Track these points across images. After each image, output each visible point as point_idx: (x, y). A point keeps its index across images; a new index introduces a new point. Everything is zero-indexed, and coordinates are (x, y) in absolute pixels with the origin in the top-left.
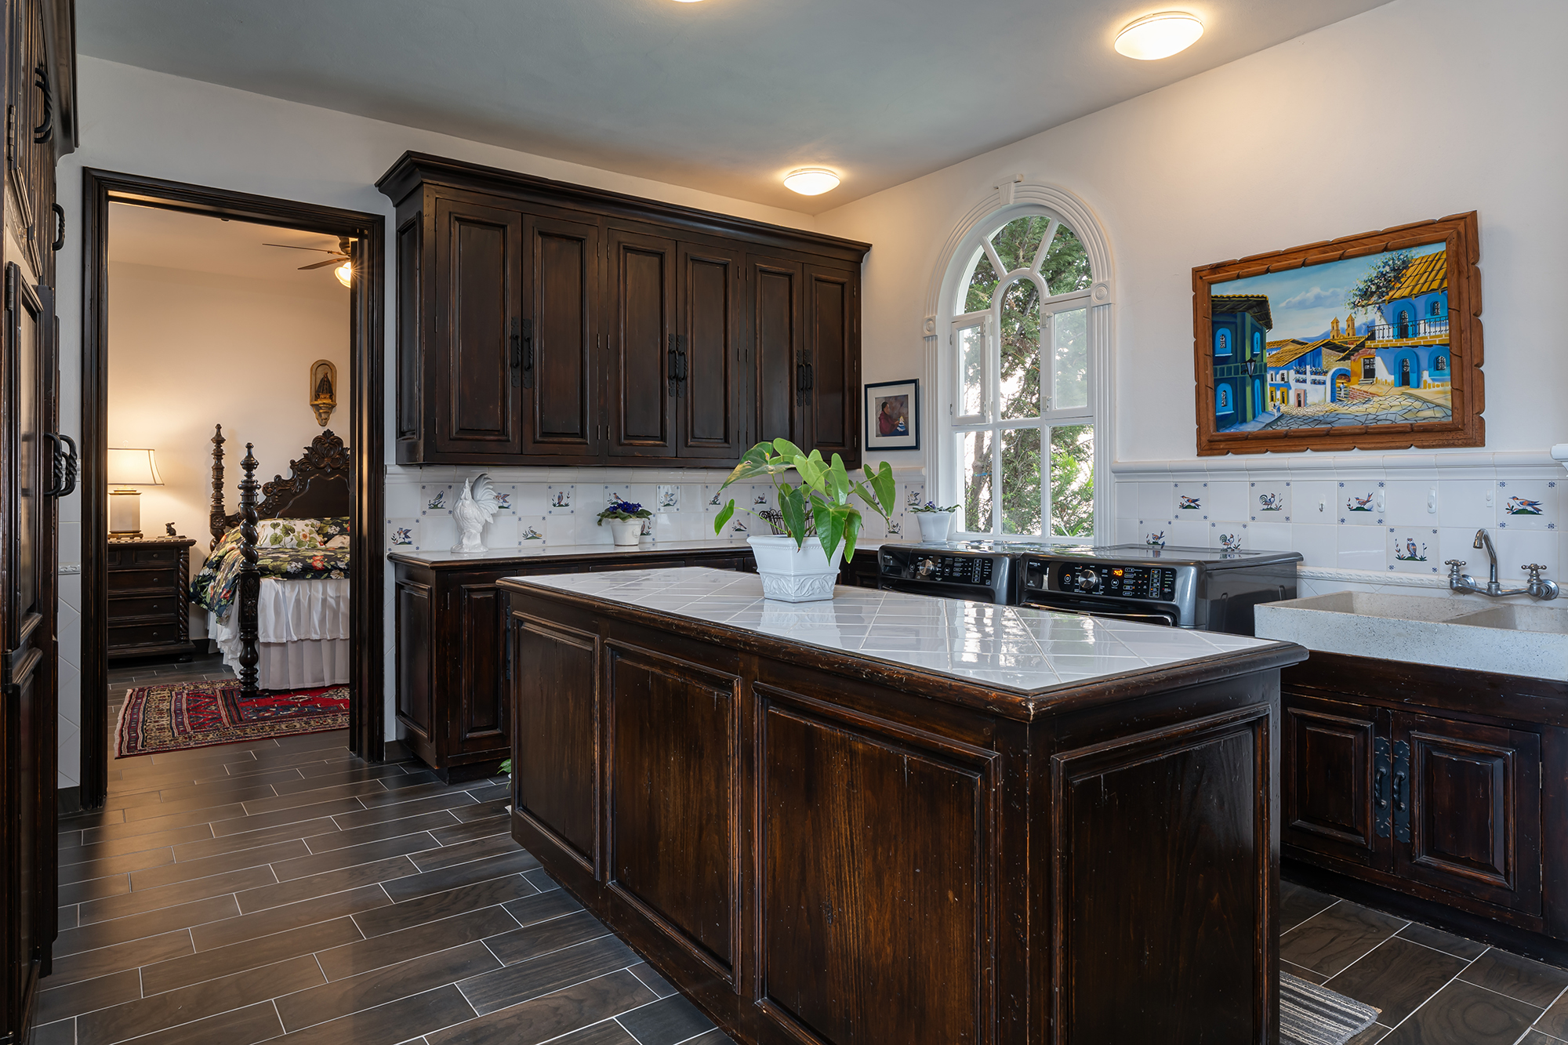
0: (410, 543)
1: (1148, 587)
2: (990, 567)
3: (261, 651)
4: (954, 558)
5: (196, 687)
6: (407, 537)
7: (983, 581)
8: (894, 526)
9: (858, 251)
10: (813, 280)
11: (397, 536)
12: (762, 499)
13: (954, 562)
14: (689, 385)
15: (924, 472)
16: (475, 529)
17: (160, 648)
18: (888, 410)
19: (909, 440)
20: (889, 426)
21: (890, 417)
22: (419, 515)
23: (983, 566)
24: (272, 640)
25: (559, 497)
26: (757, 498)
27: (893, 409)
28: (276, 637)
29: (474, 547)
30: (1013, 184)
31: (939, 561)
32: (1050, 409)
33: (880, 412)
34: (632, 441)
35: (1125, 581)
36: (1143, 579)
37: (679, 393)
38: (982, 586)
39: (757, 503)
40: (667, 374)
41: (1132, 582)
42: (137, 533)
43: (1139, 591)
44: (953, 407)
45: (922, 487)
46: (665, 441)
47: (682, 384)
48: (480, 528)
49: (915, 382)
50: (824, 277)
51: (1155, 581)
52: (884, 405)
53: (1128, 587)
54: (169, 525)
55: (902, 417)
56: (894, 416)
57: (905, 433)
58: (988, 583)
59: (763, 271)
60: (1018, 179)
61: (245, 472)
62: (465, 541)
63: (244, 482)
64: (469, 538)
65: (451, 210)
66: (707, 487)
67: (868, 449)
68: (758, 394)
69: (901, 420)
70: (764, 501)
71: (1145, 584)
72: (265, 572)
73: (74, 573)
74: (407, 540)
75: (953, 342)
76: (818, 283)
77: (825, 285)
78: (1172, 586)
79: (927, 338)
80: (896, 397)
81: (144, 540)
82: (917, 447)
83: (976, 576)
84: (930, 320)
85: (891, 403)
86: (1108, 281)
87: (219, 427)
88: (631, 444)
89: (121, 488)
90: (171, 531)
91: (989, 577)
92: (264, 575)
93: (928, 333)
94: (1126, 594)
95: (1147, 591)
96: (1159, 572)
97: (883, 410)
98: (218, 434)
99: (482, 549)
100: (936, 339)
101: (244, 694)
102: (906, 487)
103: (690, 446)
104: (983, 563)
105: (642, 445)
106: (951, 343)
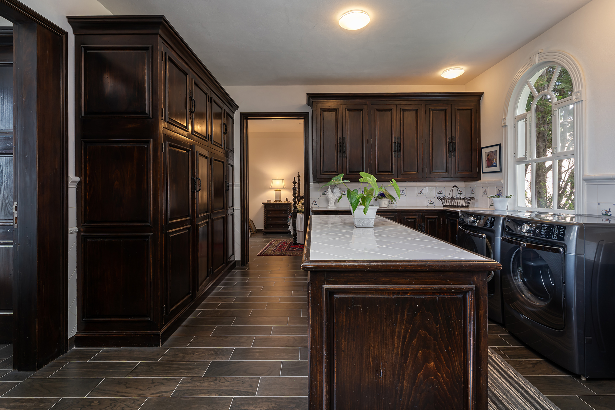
0: (317, 205)
1: (552, 234)
2: (494, 221)
3: (297, 233)
4: (481, 216)
5: (286, 241)
6: (316, 203)
7: (491, 226)
8: (492, 203)
9: (480, 95)
10: (456, 110)
11: (313, 203)
12: (441, 192)
13: (481, 218)
14: (402, 155)
15: (502, 181)
16: (332, 201)
17: (284, 230)
18: (489, 157)
19: (497, 169)
20: (490, 164)
21: (491, 160)
22: (319, 197)
23: (491, 220)
24: (299, 230)
25: (362, 191)
26: (438, 192)
27: (491, 156)
28: (300, 229)
29: (332, 206)
30: (537, 55)
31: (476, 217)
32: (556, 152)
33: (487, 158)
34: (380, 173)
35: (542, 230)
36: (550, 230)
37: (398, 156)
38: (490, 228)
39: (438, 193)
40: (393, 150)
41: (545, 231)
42: (280, 201)
43: (548, 235)
44: (515, 154)
45: (502, 188)
46: (393, 173)
47: (399, 153)
48: (334, 201)
49: (499, 145)
50: (461, 108)
51: (556, 231)
52: (488, 155)
53: (543, 233)
54: (286, 199)
55: (495, 160)
56: (492, 159)
57: (496, 166)
58: (493, 227)
59: (433, 110)
60: (539, 52)
61: (294, 185)
62: (329, 204)
63: (293, 187)
64: (330, 204)
65: (321, 108)
66: (417, 188)
67: (483, 173)
68: (431, 154)
69: (495, 161)
70: (442, 193)
71: (551, 232)
72: (298, 211)
73: (239, 210)
74: (316, 204)
75: (515, 127)
76: (459, 111)
77: (462, 111)
78: (563, 234)
79: (503, 126)
80: (492, 152)
81: (282, 202)
82: (500, 171)
83: (488, 224)
84: (504, 119)
85: (491, 154)
86: (581, 90)
87: (299, 173)
88: (380, 174)
89: (277, 189)
90: (287, 200)
91: (493, 225)
92: (298, 212)
93: (503, 124)
94: (542, 236)
95: (551, 235)
96: (557, 227)
97: (488, 157)
98: (299, 175)
99: (334, 207)
100: (507, 126)
101: (294, 244)
102: (496, 188)
103: (403, 174)
104: (491, 219)
105: (384, 174)
106: (514, 127)
